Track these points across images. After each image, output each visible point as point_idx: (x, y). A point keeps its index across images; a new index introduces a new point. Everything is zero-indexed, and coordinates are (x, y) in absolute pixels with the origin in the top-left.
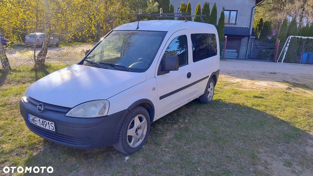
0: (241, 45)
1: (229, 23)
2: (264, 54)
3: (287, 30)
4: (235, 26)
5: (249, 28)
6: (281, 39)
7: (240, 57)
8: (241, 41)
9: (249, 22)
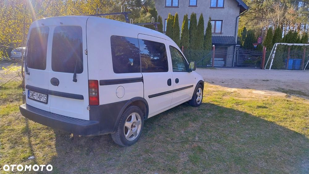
0: (228, 53)
1: (214, 32)
2: (250, 61)
3: (273, 37)
4: (220, 35)
5: (234, 37)
6: (268, 47)
7: (227, 65)
8: (227, 50)
9: (234, 31)
